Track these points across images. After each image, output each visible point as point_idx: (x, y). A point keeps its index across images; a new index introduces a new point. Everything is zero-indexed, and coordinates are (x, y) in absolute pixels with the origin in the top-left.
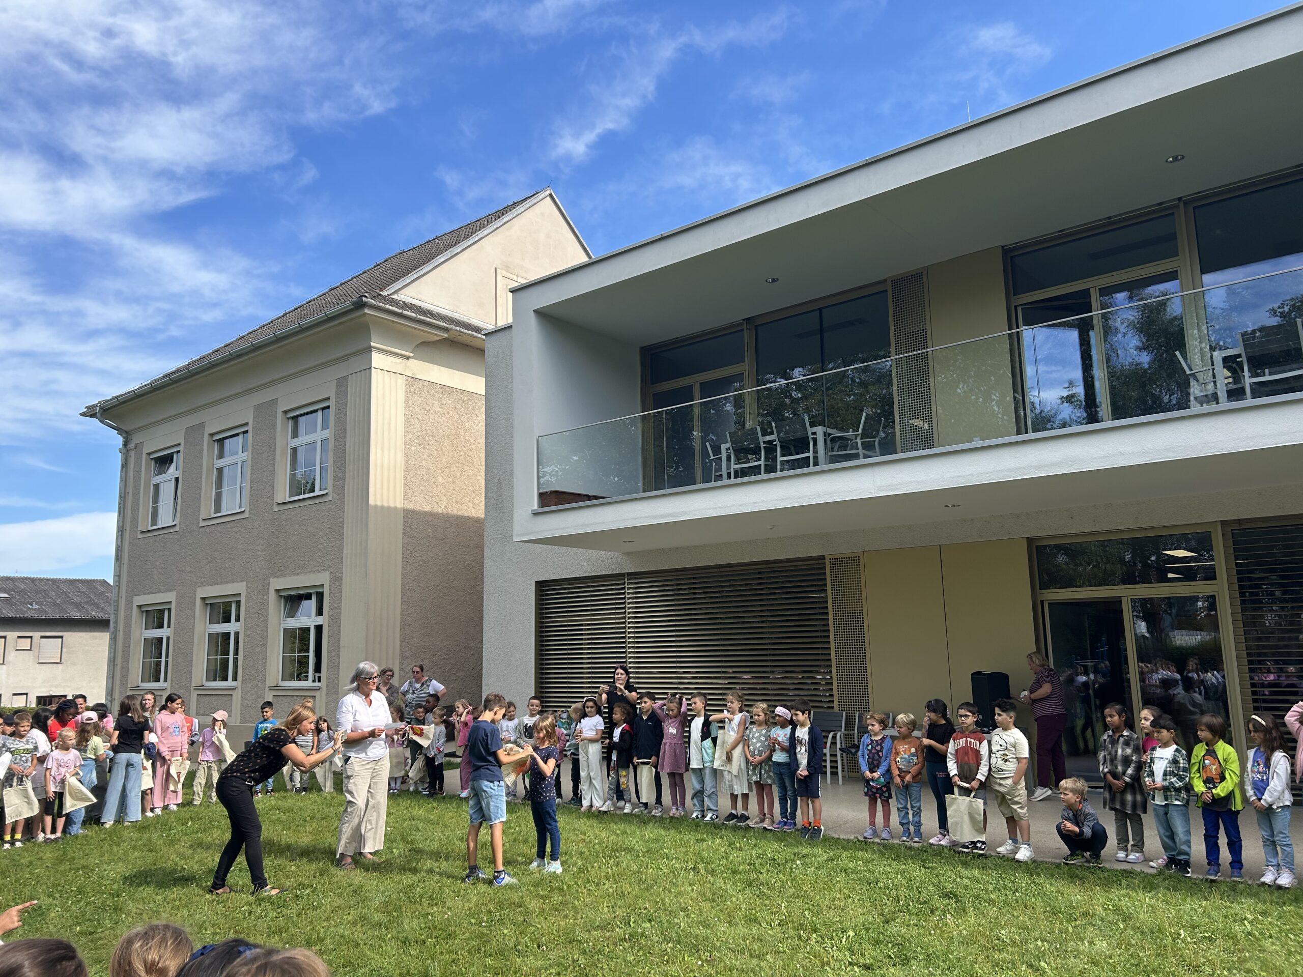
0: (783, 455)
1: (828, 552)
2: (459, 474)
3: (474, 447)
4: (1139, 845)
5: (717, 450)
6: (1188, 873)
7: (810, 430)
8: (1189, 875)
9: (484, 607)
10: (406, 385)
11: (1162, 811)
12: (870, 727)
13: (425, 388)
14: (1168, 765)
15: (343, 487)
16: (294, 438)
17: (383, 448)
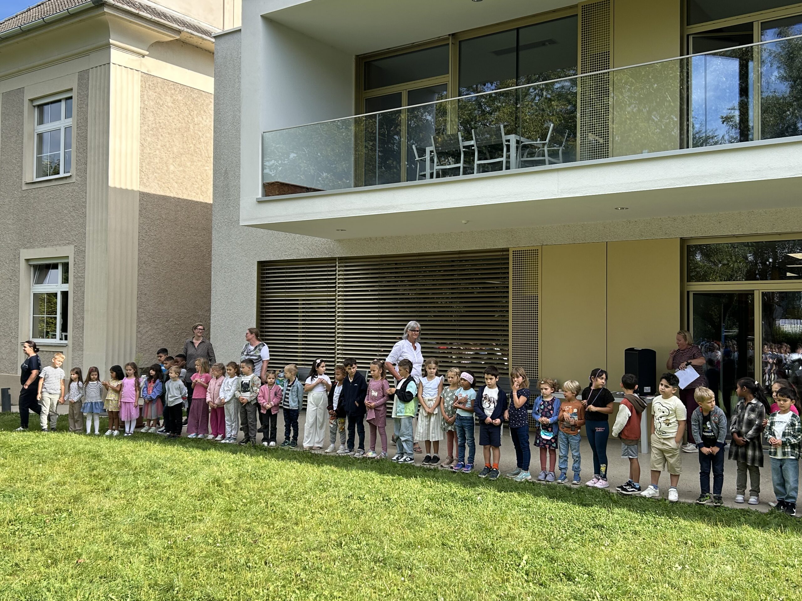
0: (479, 159)
1: (512, 246)
2: (188, 164)
3: (202, 140)
4: (756, 491)
5: (422, 152)
6: (794, 513)
7: (504, 138)
8: (794, 514)
9: (212, 281)
10: (141, 81)
11: (779, 463)
12: (544, 391)
13: (159, 85)
14: (787, 428)
15: (85, 171)
16: (40, 124)
17: (121, 137)
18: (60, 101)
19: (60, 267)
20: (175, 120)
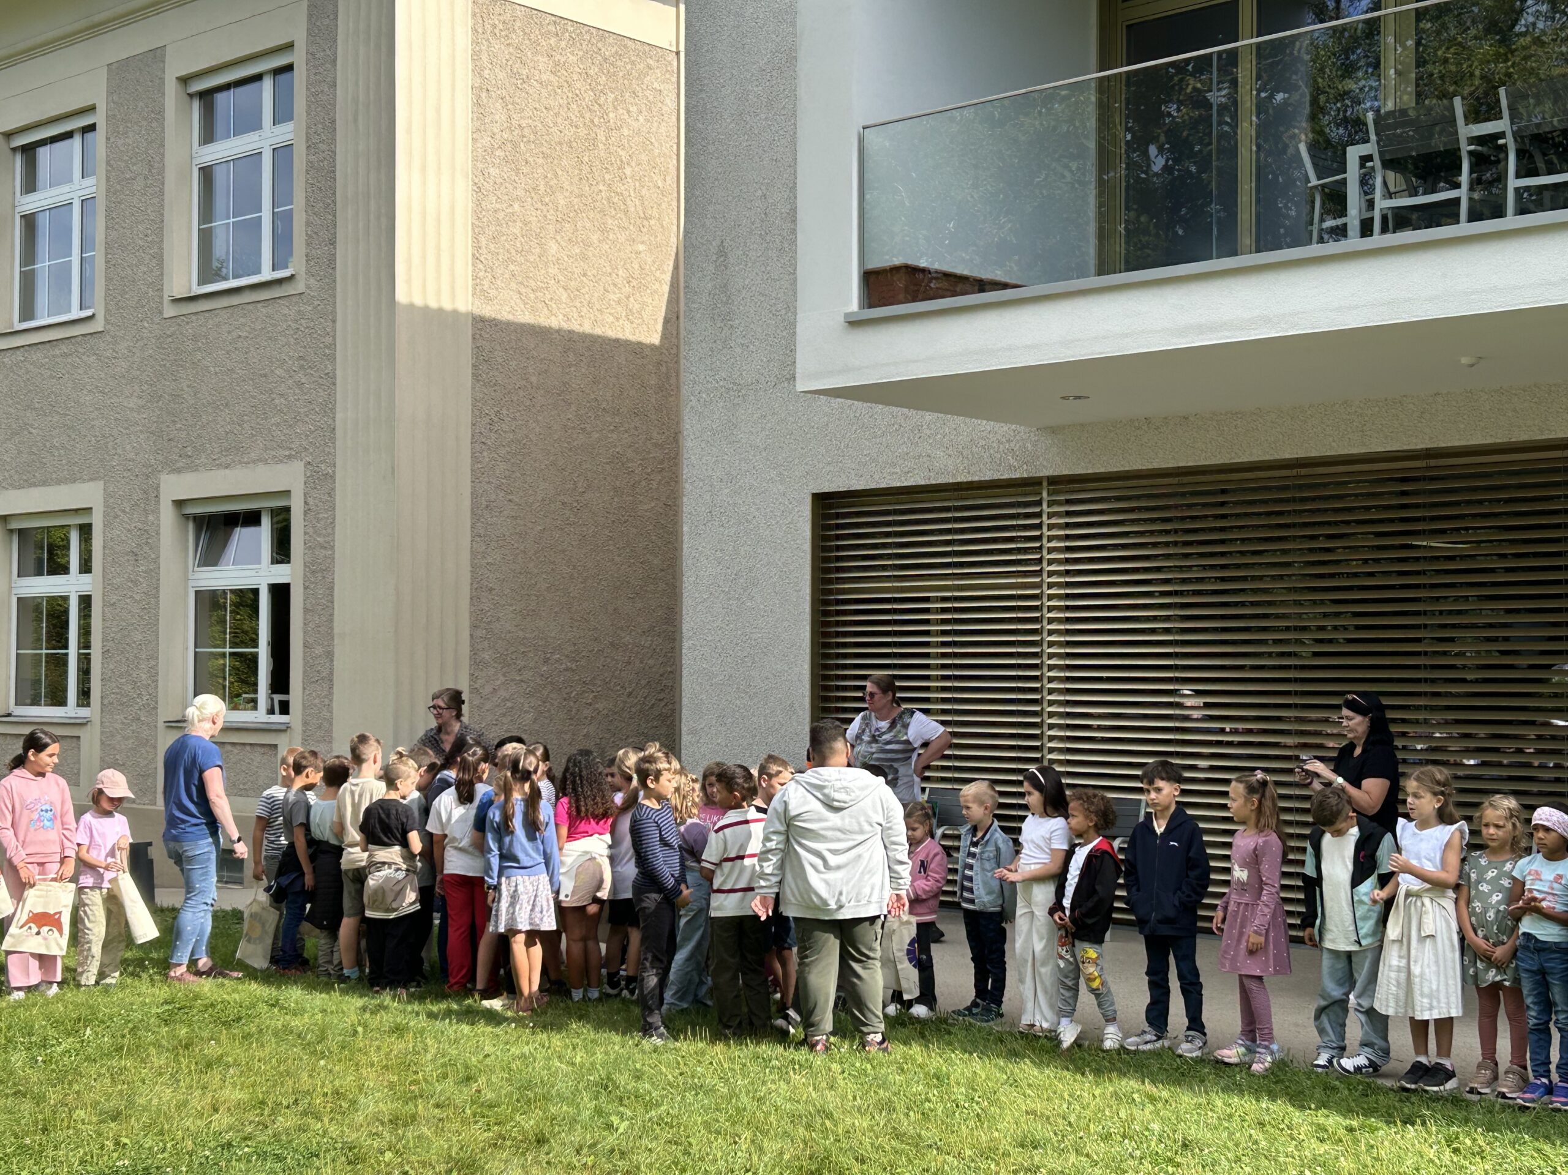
5: (1331, 162)
10: (474, 15)
13: (518, 24)
15: (332, 260)
16: (205, 143)
17: (424, 169)
18: (258, 78)
19: (266, 521)
20: (559, 120)
